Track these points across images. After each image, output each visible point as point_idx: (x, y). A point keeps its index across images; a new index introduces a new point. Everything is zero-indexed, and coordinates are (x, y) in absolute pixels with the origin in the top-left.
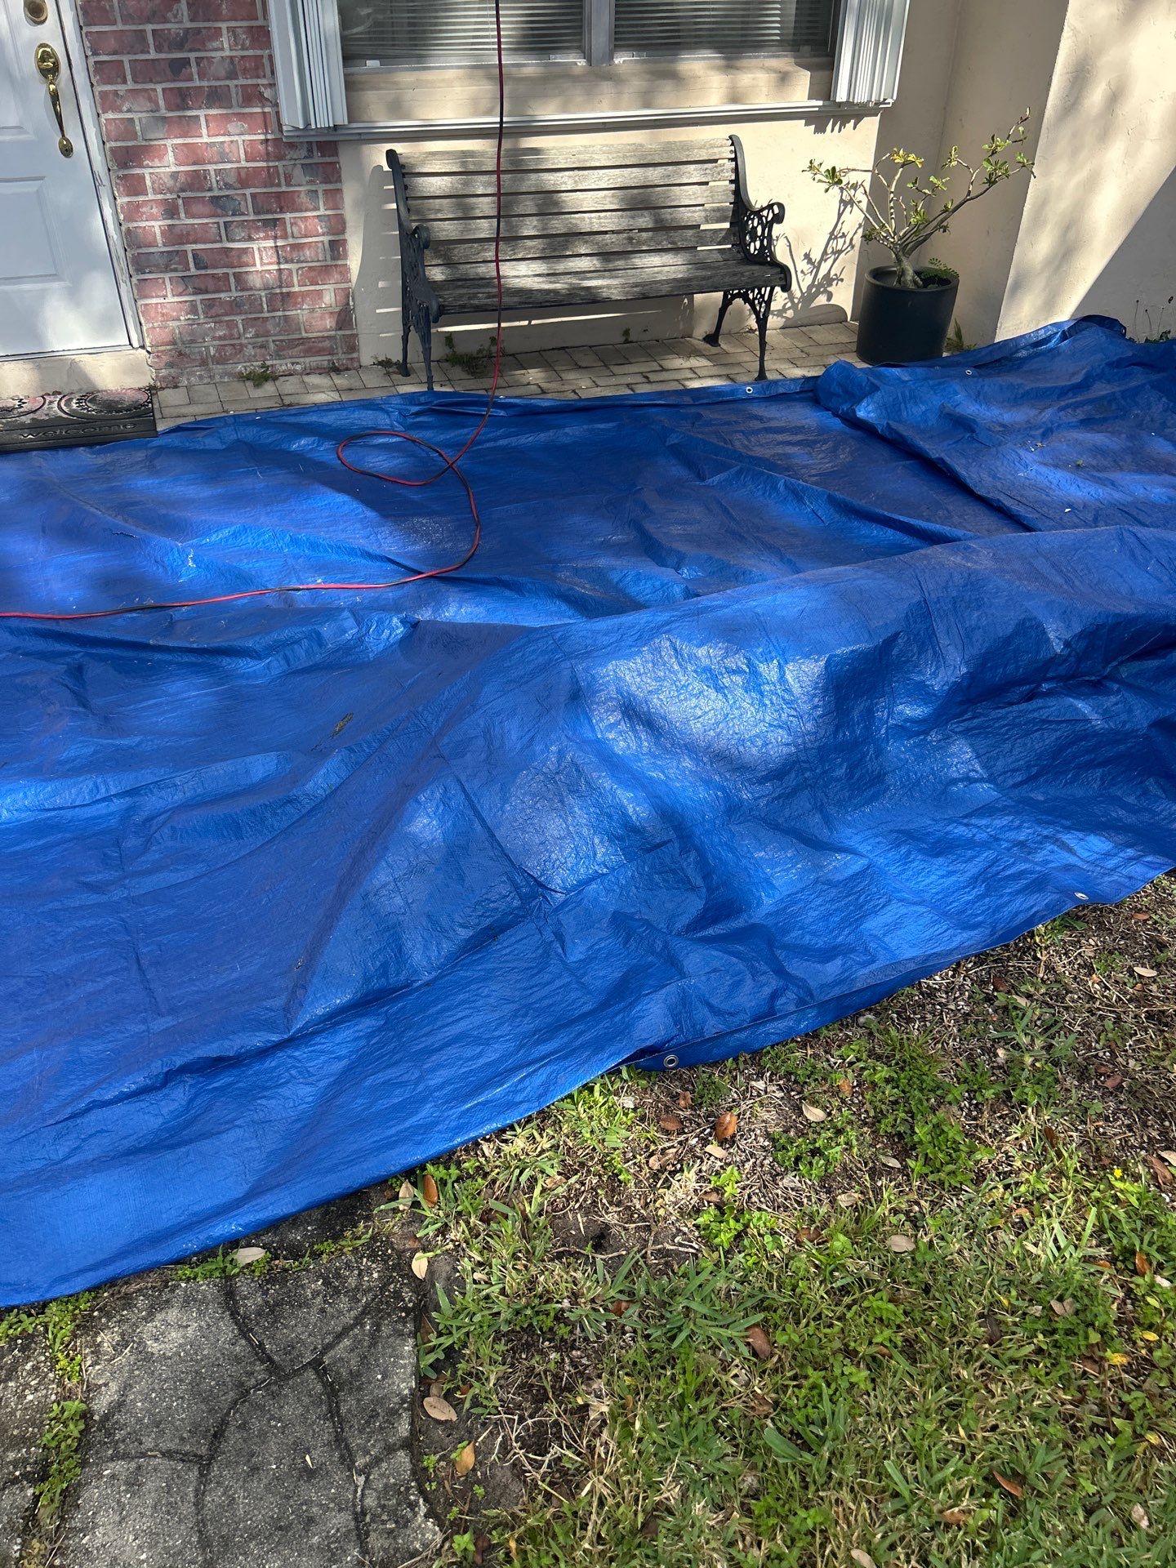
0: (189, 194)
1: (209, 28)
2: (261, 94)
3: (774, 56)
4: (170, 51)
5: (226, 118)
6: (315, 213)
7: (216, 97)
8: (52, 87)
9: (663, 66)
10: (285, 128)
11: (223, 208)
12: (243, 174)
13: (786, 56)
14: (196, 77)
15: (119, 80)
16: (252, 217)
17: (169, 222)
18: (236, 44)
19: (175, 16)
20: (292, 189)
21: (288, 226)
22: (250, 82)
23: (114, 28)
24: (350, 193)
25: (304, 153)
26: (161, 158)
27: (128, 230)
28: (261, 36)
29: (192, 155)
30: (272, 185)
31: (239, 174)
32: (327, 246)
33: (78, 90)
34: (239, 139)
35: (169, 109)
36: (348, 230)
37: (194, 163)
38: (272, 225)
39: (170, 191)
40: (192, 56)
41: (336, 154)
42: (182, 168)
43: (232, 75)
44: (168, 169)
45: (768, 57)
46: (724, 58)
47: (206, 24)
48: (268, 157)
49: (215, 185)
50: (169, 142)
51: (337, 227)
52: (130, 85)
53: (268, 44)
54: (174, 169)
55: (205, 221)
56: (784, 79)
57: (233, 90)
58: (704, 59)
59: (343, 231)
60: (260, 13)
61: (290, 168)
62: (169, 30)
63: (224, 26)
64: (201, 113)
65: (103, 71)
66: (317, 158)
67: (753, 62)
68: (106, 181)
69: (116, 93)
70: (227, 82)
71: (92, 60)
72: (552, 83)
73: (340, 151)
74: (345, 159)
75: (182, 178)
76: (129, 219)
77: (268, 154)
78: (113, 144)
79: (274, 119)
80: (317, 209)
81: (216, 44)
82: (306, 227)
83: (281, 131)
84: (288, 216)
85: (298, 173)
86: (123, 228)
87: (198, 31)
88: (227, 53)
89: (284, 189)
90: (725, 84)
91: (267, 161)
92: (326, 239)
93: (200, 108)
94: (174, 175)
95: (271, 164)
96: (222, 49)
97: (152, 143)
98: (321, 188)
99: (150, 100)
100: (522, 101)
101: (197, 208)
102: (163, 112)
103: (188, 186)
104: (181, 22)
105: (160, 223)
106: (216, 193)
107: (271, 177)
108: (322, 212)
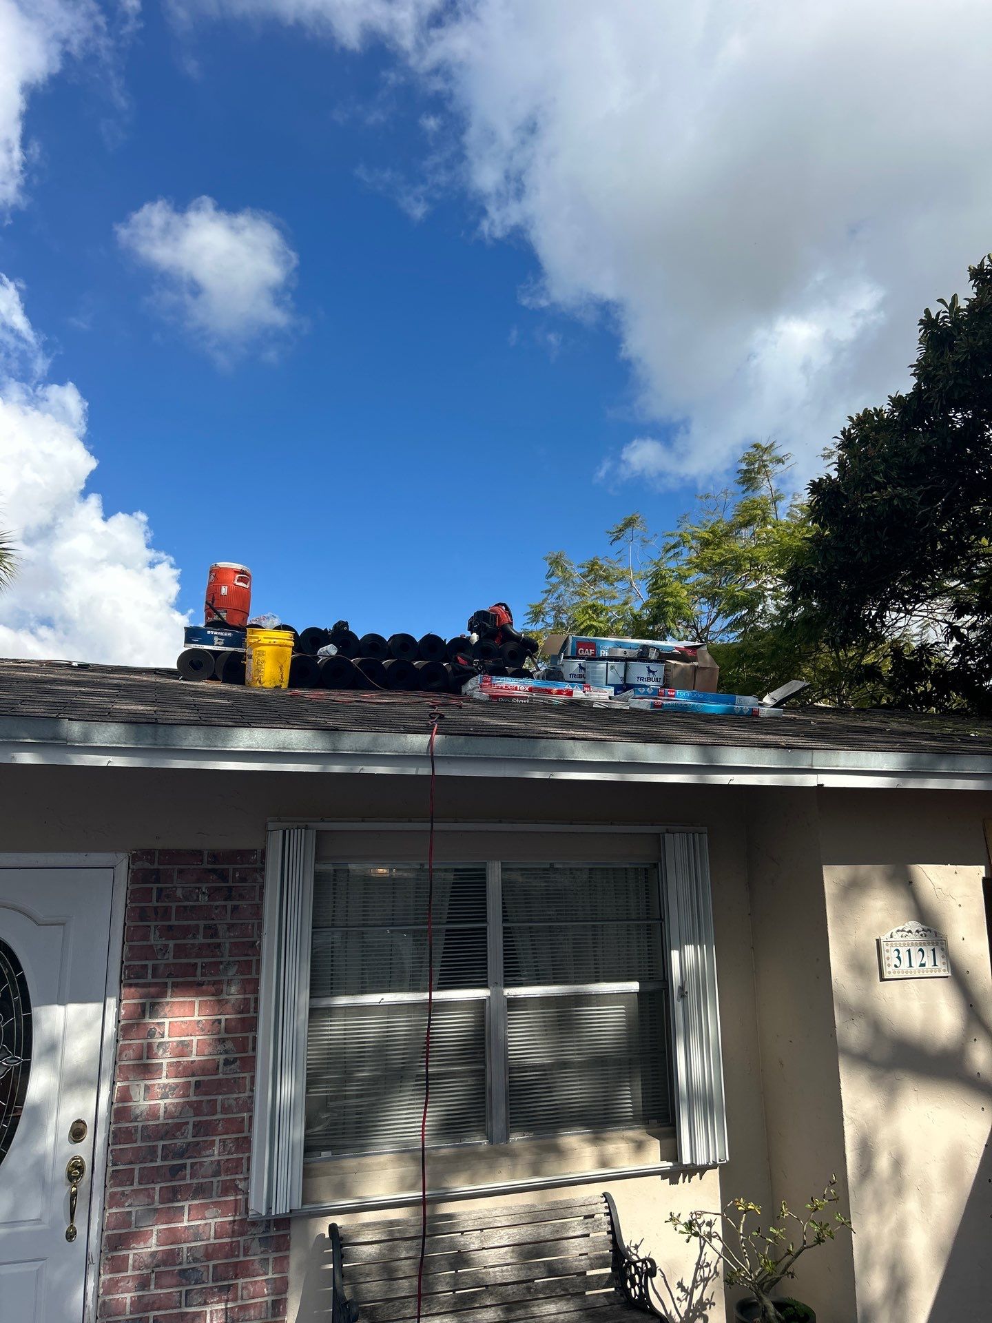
0: (163, 1269)
1: (206, 1141)
2: (237, 1186)
3: (630, 1129)
4: (173, 1158)
5: (205, 1207)
6: (264, 1278)
7: (200, 1191)
8: (74, 1189)
9: (546, 1142)
10: (250, 1213)
11: (187, 1279)
12: (210, 1250)
13: (639, 1128)
14: (188, 1176)
15: (128, 1183)
16: (210, 1285)
17: (140, 1293)
18: (224, 1151)
19: (182, 1134)
20: (248, 1258)
21: (240, 1289)
22: (229, 1178)
23: (134, 1145)
24: (296, 1257)
25: (262, 1229)
26: (146, 1241)
27: (104, 1303)
28: (245, 1144)
29: (172, 1237)
30: (233, 1256)
31: (207, 1248)
32: (270, 1305)
33: (94, 1191)
34: (212, 1222)
35: (161, 1202)
36: (290, 1290)
37: (172, 1244)
38: (227, 1291)
39: (147, 1267)
40: (189, 1162)
41: (289, 1228)
42: (161, 1248)
43: (217, 1173)
44: (149, 1250)
45: (626, 1129)
46: (592, 1132)
47: (205, 1139)
48: (233, 1234)
49: (185, 1260)
50: (155, 1228)
51: (280, 1288)
52: (136, 1186)
53: (249, 1149)
54: (154, 1249)
55: (171, 1290)
56: (639, 1146)
57: (215, 1185)
58: (578, 1134)
59: (285, 1292)
60: (246, 1128)
61: (249, 1241)
62: (175, 1144)
63: (217, 1138)
64: (186, 1204)
65: (117, 1177)
66: (273, 1232)
67: (614, 1135)
68: (96, 1261)
69: (123, 1193)
70: (212, 1179)
71: (110, 1170)
72: (463, 1161)
73: (293, 1225)
74: (295, 1231)
75: (159, 1257)
76: (106, 1293)
77: (233, 1232)
78: (110, 1232)
79: (243, 1204)
80: (266, 1274)
81: (208, 1152)
82: (255, 1289)
83: (247, 1213)
84: (240, 1281)
85: (255, 1246)
86: (100, 1301)
87: (198, 1143)
88: (216, 1158)
89: (242, 1259)
90: (596, 1154)
91: (232, 1237)
92: (269, 1299)
93: (187, 1199)
94: (153, 1254)
95: (234, 1239)
96: (213, 1155)
97: (142, 1229)
98: (272, 1256)
99: (149, 1196)
100: (440, 1176)
101: (166, 1280)
102: (157, 1205)
103: (164, 1263)
104: (186, 1138)
105: (132, 1294)
106: (185, 1266)
107: (232, 1250)
108: (270, 1276)
